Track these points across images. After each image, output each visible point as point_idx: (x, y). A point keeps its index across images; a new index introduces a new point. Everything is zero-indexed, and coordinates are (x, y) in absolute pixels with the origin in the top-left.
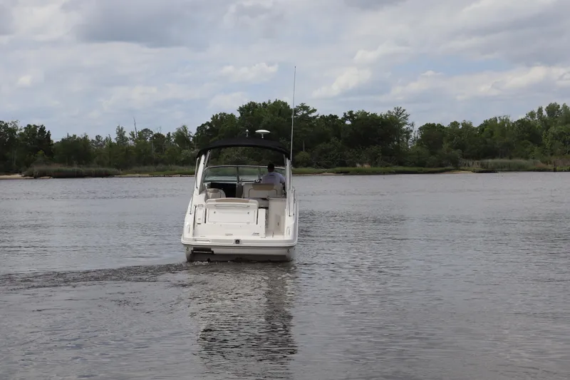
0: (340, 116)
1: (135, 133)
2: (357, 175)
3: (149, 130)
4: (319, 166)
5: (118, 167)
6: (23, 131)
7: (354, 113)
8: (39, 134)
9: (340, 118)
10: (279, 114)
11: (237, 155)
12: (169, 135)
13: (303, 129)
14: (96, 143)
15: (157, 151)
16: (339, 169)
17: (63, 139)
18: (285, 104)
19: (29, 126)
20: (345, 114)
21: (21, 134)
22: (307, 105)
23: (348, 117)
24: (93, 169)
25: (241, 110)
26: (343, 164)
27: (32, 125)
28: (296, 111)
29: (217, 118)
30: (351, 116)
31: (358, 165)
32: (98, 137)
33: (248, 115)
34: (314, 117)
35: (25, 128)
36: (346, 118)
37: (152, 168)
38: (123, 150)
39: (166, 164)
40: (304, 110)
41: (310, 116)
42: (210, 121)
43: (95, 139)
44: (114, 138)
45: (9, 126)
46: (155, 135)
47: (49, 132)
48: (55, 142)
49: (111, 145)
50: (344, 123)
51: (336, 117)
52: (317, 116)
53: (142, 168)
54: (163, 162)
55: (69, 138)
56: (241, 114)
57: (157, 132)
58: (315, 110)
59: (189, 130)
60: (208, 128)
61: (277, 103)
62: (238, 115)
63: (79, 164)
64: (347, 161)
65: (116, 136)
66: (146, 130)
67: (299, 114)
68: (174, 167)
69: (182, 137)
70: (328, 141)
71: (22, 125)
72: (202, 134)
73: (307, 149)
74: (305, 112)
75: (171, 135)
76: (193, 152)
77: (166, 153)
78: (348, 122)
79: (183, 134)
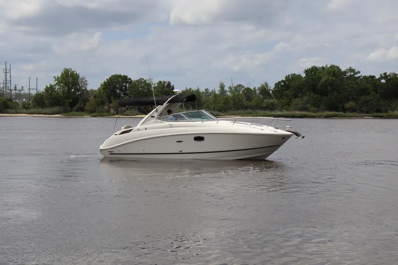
0: (377, 77)
1: (232, 87)
2: (389, 118)
3: (242, 86)
4: (362, 111)
5: (220, 111)
6: (156, 85)
7: (387, 74)
8: (167, 87)
9: (377, 78)
10: (334, 75)
11: (303, 104)
12: (255, 88)
13: (350, 85)
14: (205, 94)
15: (247, 100)
16: (376, 114)
17: (183, 91)
18: (338, 68)
19: (160, 82)
20: (381, 75)
21: (155, 88)
22: (353, 68)
23: (383, 77)
25: (306, 72)
26: (379, 111)
27: (162, 81)
28: (345, 72)
29: (289, 78)
30: (385, 76)
31: (390, 111)
32: (206, 90)
33: (311, 76)
34: (359, 77)
35: (158, 83)
36: (382, 77)
37: (243, 111)
38: (224, 99)
39: (252, 109)
40: (351, 72)
41: (356, 76)
42: (284, 79)
43: (204, 91)
44: (217, 90)
45: (147, 82)
46: (246, 89)
47: (173, 86)
49: (215, 95)
50: (380, 81)
51: (374, 77)
52: (361, 76)
53: (236, 112)
54: (251, 107)
55: (187, 90)
56: (306, 74)
57: (247, 87)
58: (360, 72)
59: (269, 86)
60: (283, 84)
61: (332, 67)
62: (304, 75)
63: (194, 108)
64: (382, 109)
65: (219, 89)
66: (240, 85)
67: (348, 74)
68: (258, 111)
69: (264, 90)
70: (369, 94)
71: (155, 82)
72: (279, 88)
73: (355, 99)
74: (352, 74)
75: (256, 89)
76: (272, 101)
77: (253, 101)
78: (383, 81)
79: (265, 88)
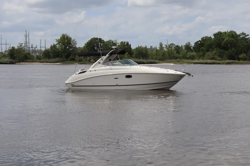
1: (167, 45)
3: (174, 44)
5: (160, 60)
6: (120, 44)
8: (126, 45)
10: (232, 37)
11: (213, 55)
12: (182, 46)
13: (243, 43)
15: (177, 53)
17: (136, 48)
18: (235, 32)
19: (122, 42)
21: (119, 46)
24: (149, 61)
25: (215, 35)
28: (239, 35)
29: (204, 39)
32: (151, 47)
33: (218, 37)
34: (248, 38)
37: (174, 60)
38: (162, 53)
39: (180, 59)
40: (244, 35)
41: (246, 37)
42: (201, 40)
43: (150, 48)
44: (158, 47)
45: (114, 42)
46: (176, 46)
47: (130, 44)
48: (133, 49)
49: (157, 50)
53: (170, 60)
54: (179, 58)
55: (139, 47)
56: (215, 37)
57: (177, 45)
58: (249, 35)
59: (191, 44)
60: (200, 43)
61: (231, 32)
62: (213, 37)
63: (143, 58)
65: (159, 46)
66: (172, 44)
67: (241, 37)
68: (184, 60)
69: (188, 47)
71: (119, 42)
72: (197, 45)
73: (245, 52)
74: (244, 36)
75: (183, 46)
76: (193, 54)
77: (181, 54)
79: (188, 46)
